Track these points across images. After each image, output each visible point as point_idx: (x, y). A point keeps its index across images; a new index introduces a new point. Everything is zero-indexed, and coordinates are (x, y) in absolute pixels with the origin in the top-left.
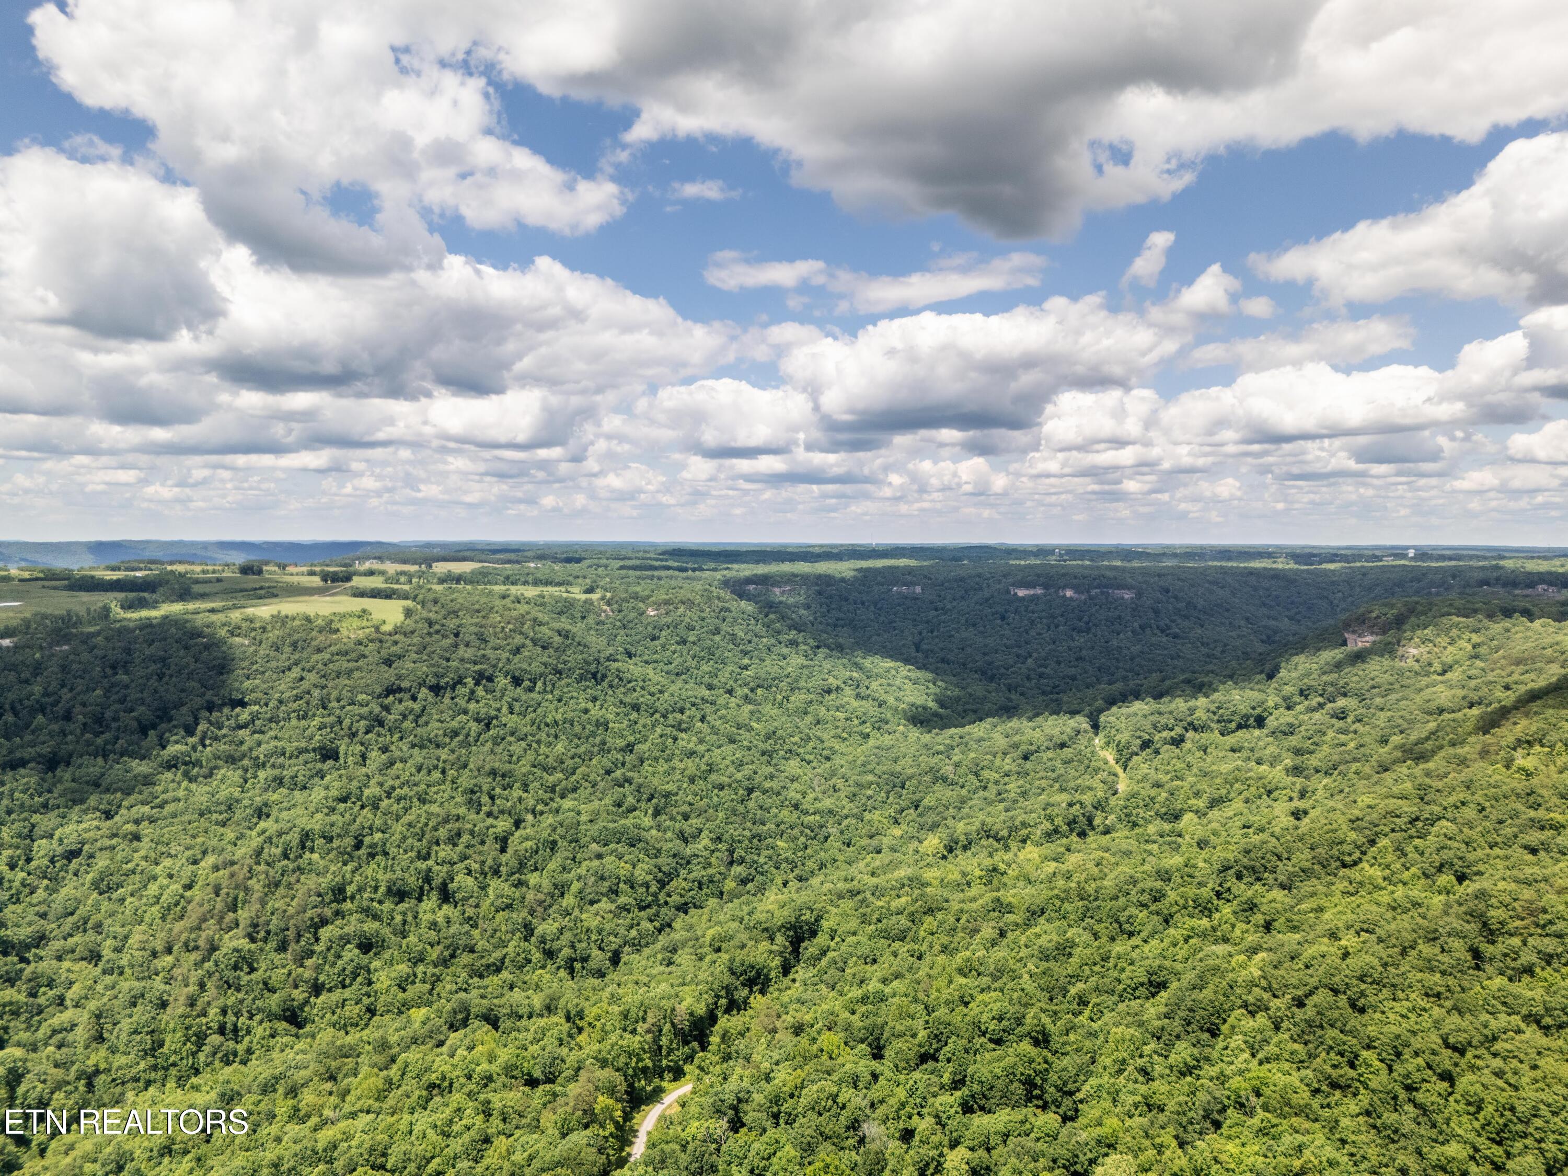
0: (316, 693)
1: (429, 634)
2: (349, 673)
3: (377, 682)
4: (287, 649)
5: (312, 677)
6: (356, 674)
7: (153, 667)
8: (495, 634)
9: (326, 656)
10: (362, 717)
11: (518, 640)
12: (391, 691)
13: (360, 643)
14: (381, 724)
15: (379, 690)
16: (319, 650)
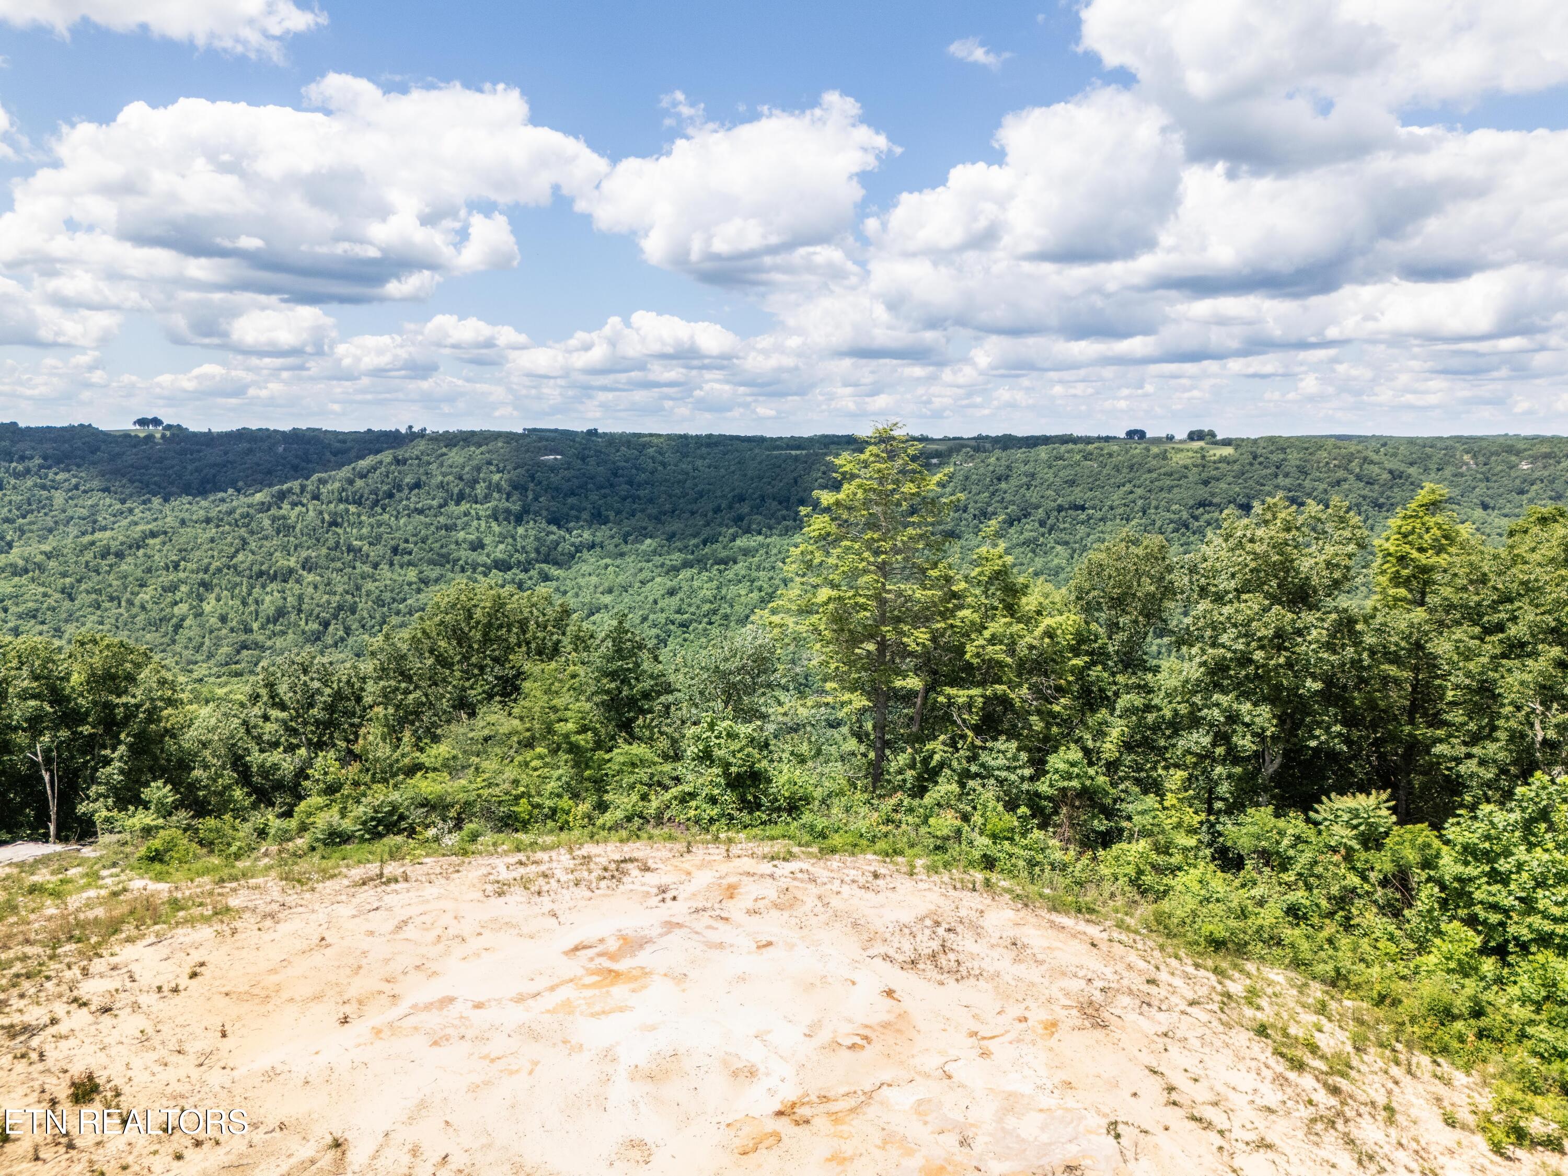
0: (1140, 503)
1: (1251, 464)
2: (1170, 489)
3: (1192, 496)
4: (1125, 470)
5: (1139, 491)
6: (1175, 490)
7: (1025, 480)
8: (1318, 468)
9: (1154, 475)
10: (1172, 522)
11: (1341, 474)
12: (1202, 504)
13: (1186, 467)
14: (1187, 528)
15: (1191, 502)
16: (1150, 471)
